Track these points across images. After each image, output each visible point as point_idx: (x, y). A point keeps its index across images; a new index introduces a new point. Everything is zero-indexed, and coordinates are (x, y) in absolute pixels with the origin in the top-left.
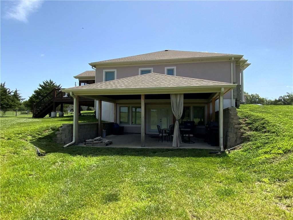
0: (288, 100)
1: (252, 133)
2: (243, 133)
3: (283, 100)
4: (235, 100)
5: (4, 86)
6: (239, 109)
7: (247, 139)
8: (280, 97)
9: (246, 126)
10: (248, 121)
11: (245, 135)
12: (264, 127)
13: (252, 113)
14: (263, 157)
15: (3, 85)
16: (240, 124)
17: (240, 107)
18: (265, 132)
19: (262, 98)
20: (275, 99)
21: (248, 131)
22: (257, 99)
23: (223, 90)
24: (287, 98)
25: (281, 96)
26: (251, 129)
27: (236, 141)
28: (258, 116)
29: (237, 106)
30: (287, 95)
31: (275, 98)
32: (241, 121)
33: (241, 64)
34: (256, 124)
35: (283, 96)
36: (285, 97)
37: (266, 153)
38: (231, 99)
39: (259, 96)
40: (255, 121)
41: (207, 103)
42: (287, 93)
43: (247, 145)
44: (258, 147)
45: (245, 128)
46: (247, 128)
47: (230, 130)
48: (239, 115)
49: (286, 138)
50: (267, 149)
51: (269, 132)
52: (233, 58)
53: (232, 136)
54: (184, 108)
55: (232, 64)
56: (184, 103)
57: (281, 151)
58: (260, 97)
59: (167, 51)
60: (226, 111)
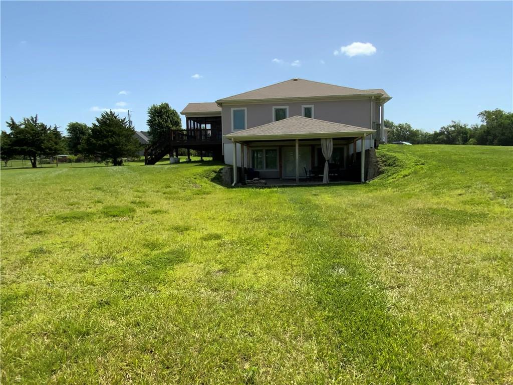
0: (453, 132)
1: (386, 168)
2: (379, 168)
3: (446, 133)
4: (374, 140)
5: (36, 121)
6: (377, 149)
7: (382, 172)
8: (442, 128)
9: (382, 163)
10: (384, 159)
11: (381, 170)
12: (394, 163)
13: (388, 153)
14: (391, 181)
15: (34, 120)
16: (378, 161)
17: (378, 148)
18: (395, 166)
19: (415, 130)
20: (435, 132)
21: (383, 166)
22: (407, 131)
23: (365, 135)
24: (453, 129)
25: (444, 127)
26: (385, 165)
27: (374, 175)
28: (391, 155)
29: (376, 147)
30: (452, 124)
31: (435, 130)
32: (378, 159)
33: (381, 101)
34: (389, 162)
35: (446, 127)
36: (450, 128)
37: (393, 178)
38: (370, 139)
39: (411, 126)
40: (389, 159)
41: (346, 144)
42: (453, 122)
43: (381, 176)
44: (389, 176)
45: (381, 165)
46: (383, 165)
47: (370, 167)
48: (377, 155)
49: (407, 169)
50: (394, 176)
51: (397, 166)
52: (373, 97)
53: (371, 171)
54: (334, 149)
55: (372, 103)
56: (334, 145)
57: (402, 176)
58: (412, 129)
59: (297, 80)
60: (367, 152)
